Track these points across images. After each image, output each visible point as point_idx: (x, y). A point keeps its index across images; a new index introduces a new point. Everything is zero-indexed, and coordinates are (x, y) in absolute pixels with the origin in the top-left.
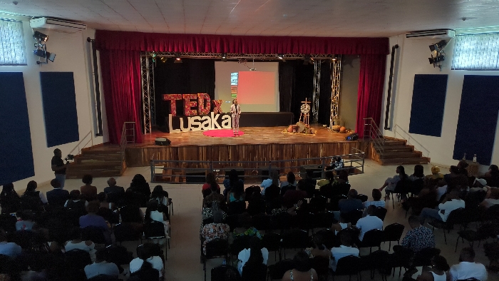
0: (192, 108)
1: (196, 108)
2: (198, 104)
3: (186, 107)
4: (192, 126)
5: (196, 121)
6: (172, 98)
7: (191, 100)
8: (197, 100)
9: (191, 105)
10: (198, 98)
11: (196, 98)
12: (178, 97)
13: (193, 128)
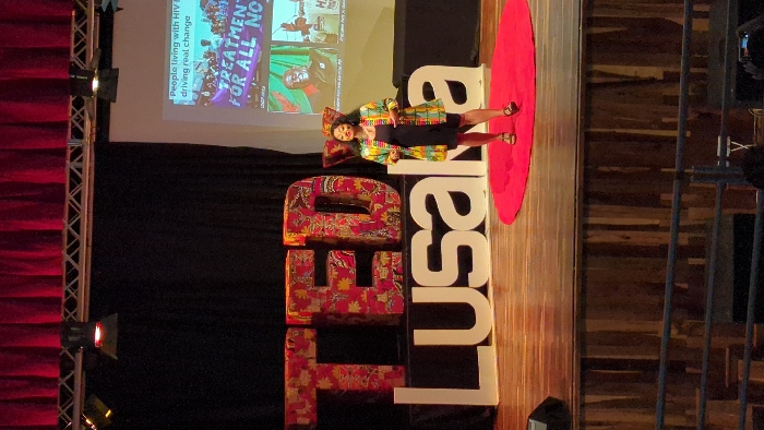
0: (364, 276)
1: (364, 255)
2: (342, 245)
3: (354, 308)
4: (462, 281)
5: (435, 262)
6: (305, 378)
7: (320, 278)
8: (320, 247)
9: (345, 284)
10: (310, 243)
11: (308, 256)
12: (300, 348)
13: (475, 278)
